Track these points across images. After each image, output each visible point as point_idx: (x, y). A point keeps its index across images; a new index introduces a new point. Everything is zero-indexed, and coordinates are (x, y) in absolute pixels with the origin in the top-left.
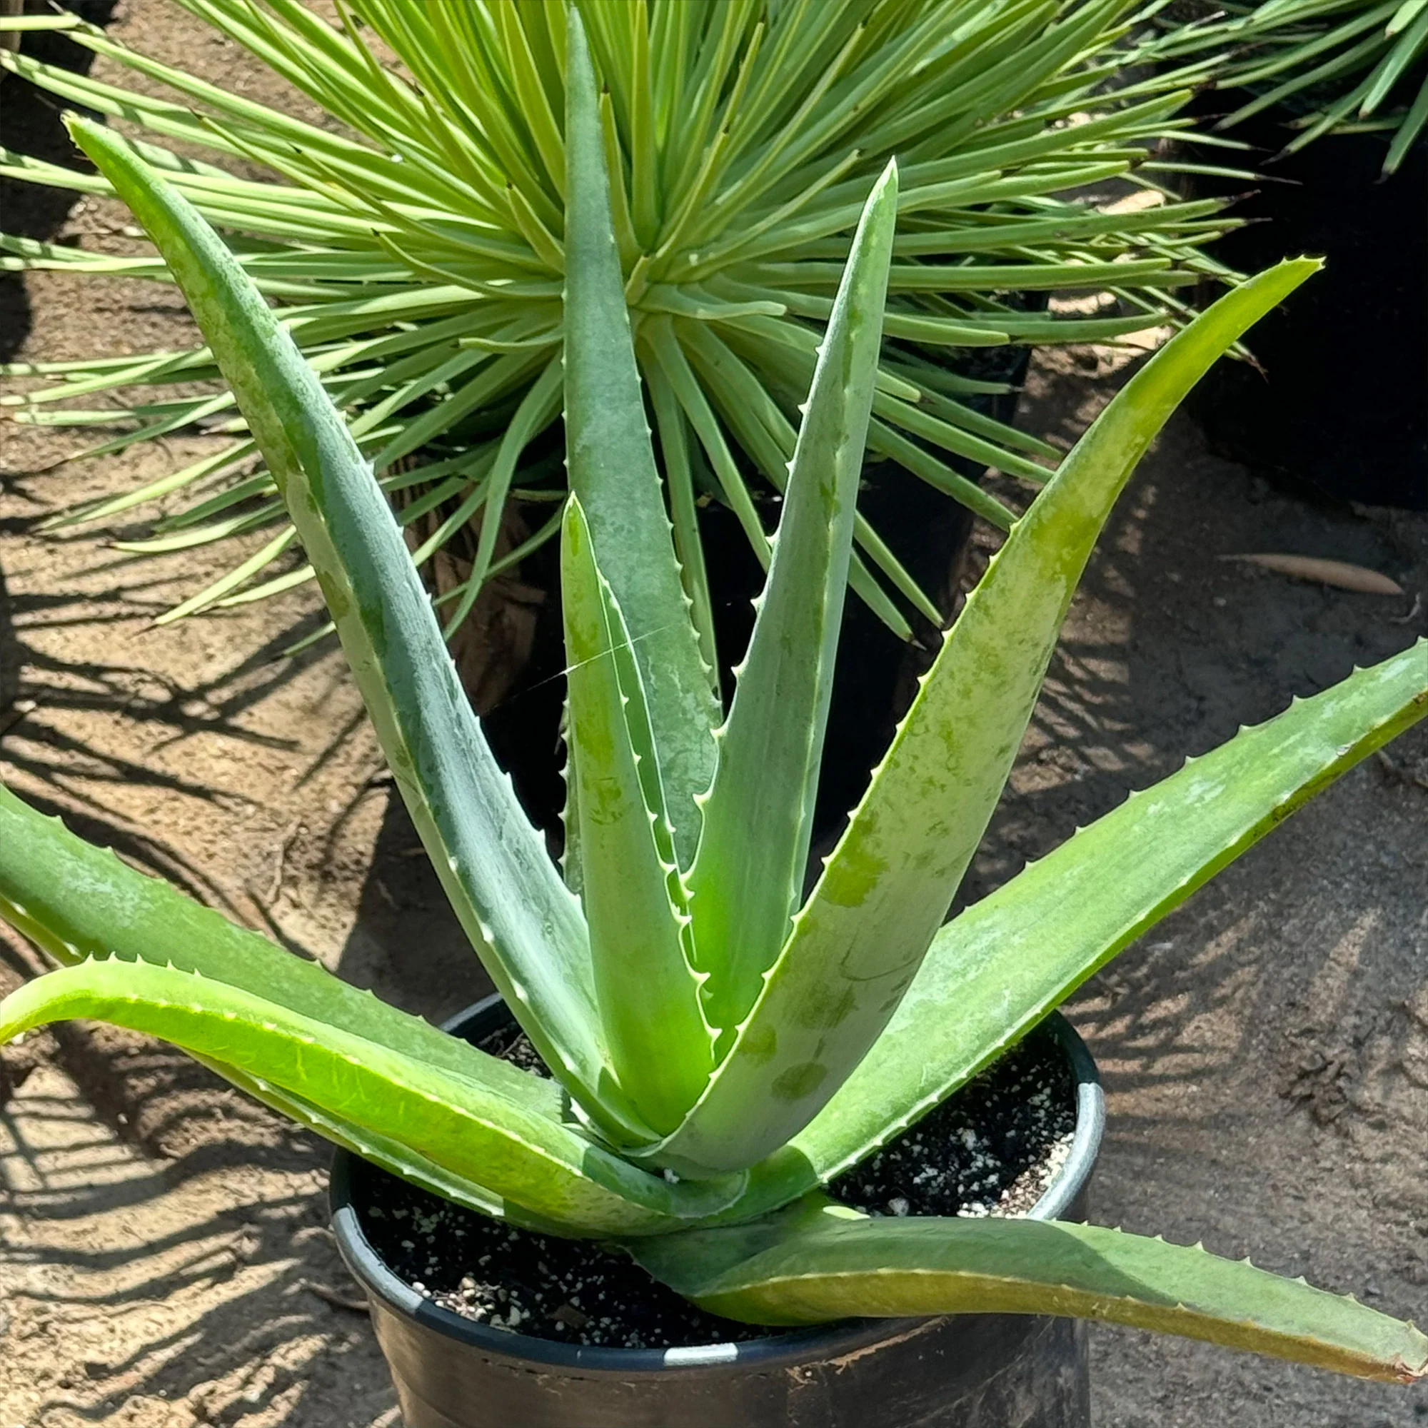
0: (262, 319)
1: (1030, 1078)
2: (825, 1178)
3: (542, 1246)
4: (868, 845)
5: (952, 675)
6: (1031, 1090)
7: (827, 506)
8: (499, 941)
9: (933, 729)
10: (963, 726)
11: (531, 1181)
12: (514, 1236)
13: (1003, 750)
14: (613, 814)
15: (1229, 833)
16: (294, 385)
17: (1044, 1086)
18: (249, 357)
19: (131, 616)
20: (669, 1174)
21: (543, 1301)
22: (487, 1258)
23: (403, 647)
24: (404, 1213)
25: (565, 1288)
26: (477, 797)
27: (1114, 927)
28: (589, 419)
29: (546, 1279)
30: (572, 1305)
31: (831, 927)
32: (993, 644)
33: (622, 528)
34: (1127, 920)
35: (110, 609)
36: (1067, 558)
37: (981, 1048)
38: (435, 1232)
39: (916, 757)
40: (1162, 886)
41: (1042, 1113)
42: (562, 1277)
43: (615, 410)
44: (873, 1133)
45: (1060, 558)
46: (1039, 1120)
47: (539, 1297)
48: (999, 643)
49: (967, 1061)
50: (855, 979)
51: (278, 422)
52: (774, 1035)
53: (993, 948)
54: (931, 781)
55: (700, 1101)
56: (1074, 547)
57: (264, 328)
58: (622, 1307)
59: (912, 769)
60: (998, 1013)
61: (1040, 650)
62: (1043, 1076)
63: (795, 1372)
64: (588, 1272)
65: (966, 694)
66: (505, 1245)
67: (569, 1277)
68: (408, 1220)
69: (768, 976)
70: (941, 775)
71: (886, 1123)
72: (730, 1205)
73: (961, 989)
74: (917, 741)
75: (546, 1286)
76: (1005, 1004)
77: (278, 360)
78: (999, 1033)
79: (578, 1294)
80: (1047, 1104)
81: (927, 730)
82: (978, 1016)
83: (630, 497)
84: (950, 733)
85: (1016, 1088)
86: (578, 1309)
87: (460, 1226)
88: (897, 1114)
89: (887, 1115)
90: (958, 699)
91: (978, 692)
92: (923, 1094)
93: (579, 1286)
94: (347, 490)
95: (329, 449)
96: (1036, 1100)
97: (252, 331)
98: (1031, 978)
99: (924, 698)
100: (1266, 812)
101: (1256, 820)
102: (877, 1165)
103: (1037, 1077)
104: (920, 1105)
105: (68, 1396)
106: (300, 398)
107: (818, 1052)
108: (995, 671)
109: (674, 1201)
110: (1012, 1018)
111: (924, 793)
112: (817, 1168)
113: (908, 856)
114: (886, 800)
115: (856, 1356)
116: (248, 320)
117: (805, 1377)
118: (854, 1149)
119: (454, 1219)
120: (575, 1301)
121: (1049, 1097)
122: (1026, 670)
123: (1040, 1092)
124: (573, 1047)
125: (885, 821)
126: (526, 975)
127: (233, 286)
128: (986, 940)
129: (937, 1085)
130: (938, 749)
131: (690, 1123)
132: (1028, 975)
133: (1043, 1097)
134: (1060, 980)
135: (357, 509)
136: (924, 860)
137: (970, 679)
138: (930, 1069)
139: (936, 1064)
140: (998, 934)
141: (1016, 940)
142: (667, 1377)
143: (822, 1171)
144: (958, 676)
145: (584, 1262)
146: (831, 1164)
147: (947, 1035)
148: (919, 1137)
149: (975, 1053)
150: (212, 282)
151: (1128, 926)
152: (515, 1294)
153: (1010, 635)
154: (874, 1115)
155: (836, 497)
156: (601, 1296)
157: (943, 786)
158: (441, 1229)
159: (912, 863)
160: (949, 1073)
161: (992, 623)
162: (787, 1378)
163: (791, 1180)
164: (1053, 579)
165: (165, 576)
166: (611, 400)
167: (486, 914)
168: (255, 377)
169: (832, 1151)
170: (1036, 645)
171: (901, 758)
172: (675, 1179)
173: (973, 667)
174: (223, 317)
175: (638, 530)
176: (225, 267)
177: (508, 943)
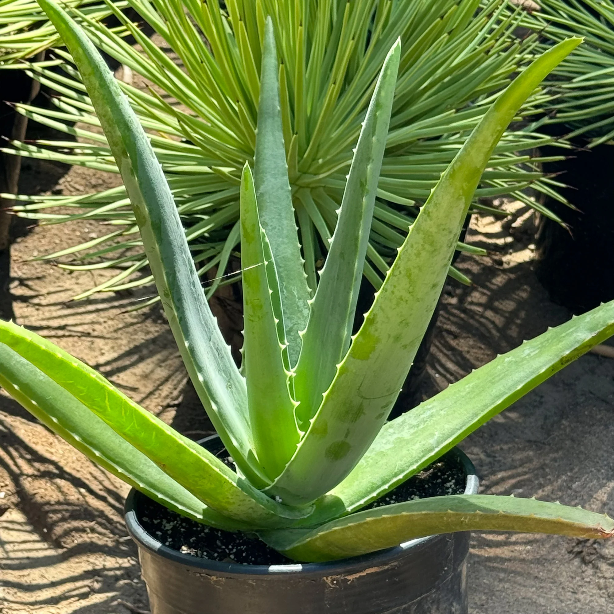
0: (115, 88)
1: (446, 476)
2: (349, 509)
3: (219, 535)
4: (372, 329)
5: (412, 246)
6: (447, 481)
7: (363, 191)
8: (206, 382)
9: (402, 272)
10: (416, 271)
11: (213, 486)
12: (207, 531)
13: (434, 286)
14: (259, 317)
15: (541, 367)
16: (127, 118)
17: (452, 479)
18: (108, 104)
19: (70, 336)
20: (278, 498)
21: (218, 556)
22: (194, 538)
23: (170, 243)
24: (159, 521)
25: (227, 551)
27: (486, 406)
28: (264, 182)
29: (220, 548)
30: (230, 558)
31: (354, 371)
32: (431, 230)
33: (275, 228)
34: (493, 403)
35: (60, 333)
36: (466, 188)
37: (423, 456)
38: (172, 529)
39: (395, 287)
40: (509, 389)
41: (450, 490)
42: (227, 547)
43: (276, 178)
44: (373, 490)
45: (462, 188)
46: (449, 492)
47: (216, 555)
48: (434, 230)
49: (416, 461)
50: (365, 398)
51: (119, 133)
52: (326, 425)
53: (432, 416)
54: (401, 298)
55: (292, 459)
56: (469, 182)
57: (115, 92)
58: (253, 559)
59: (393, 292)
60: (432, 441)
61: (452, 236)
62: (452, 475)
63: (329, 580)
64: (239, 544)
65: (418, 255)
66: (203, 534)
67: (230, 547)
68: (160, 524)
69: (325, 395)
70: (406, 296)
71: (379, 487)
72: (306, 517)
73: (416, 432)
74: (395, 278)
75: (220, 551)
76: (436, 438)
77: (121, 107)
78: (431, 450)
79: (234, 554)
80: (453, 486)
81: (400, 273)
82: (423, 442)
83: (280, 215)
84: (410, 275)
85: (439, 481)
86: (233, 559)
87: (183, 527)
88: (384, 483)
89: (379, 483)
90: (414, 257)
91: (424, 253)
92: (396, 475)
93: (235, 550)
94: (149, 168)
95: (141, 149)
96: (448, 485)
97: (110, 92)
98: (448, 427)
99: (400, 258)
100: (557, 359)
101: (553, 363)
103: (449, 476)
104: (395, 480)
106: (130, 125)
107: (347, 436)
108: (432, 244)
109: (279, 509)
110: (438, 443)
111: (398, 304)
112: (346, 505)
113: (389, 336)
114: (381, 307)
115: (357, 575)
116: (108, 87)
117: (333, 584)
118: (363, 498)
119: (181, 524)
120: (232, 556)
121: (454, 483)
122: (445, 245)
123: (450, 481)
124: (237, 436)
125: (379, 319)
126: (217, 399)
127: (103, 72)
128: (428, 413)
129: (403, 471)
130: (404, 283)
131: (288, 470)
132: (446, 426)
133: (451, 483)
134: (461, 428)
135: (152, 178)
136: (397, 338)
137: (420, 247)
138: (400, 464)
139: (402, 463)
140: (434, 410)
141: (442, 413)
142: (269, 578)
143: (348, 507)
144: (415, 246)
145: (238, 541)
146: (353, 504)
147: (408, 450)
148: (394, 497)
149: (420, 458)
150: (93, 68)
151: (493, 406)
152: (205, 553)
153: (439, 226)
154: (373, 483)
155: (367, 187)
156: (244, 555)
157: (407, 301)
158: (174, 528)
159: (391, 340)
160: (409, 467)
161: (431, 220)
162: (325, 583)
163: (334, 509)
164: (459, 199)
165: (86, 321)
166: (275, 174)
167: (200, 369)
168: (110, 113)
169: (353, 498)
170: (450, 232)
171: (389, 287)
172: (280, 500)
173: (421, 242)
174: (97, 85)
175: (283, 229)
176: (100, 63)
177: (210, 384)
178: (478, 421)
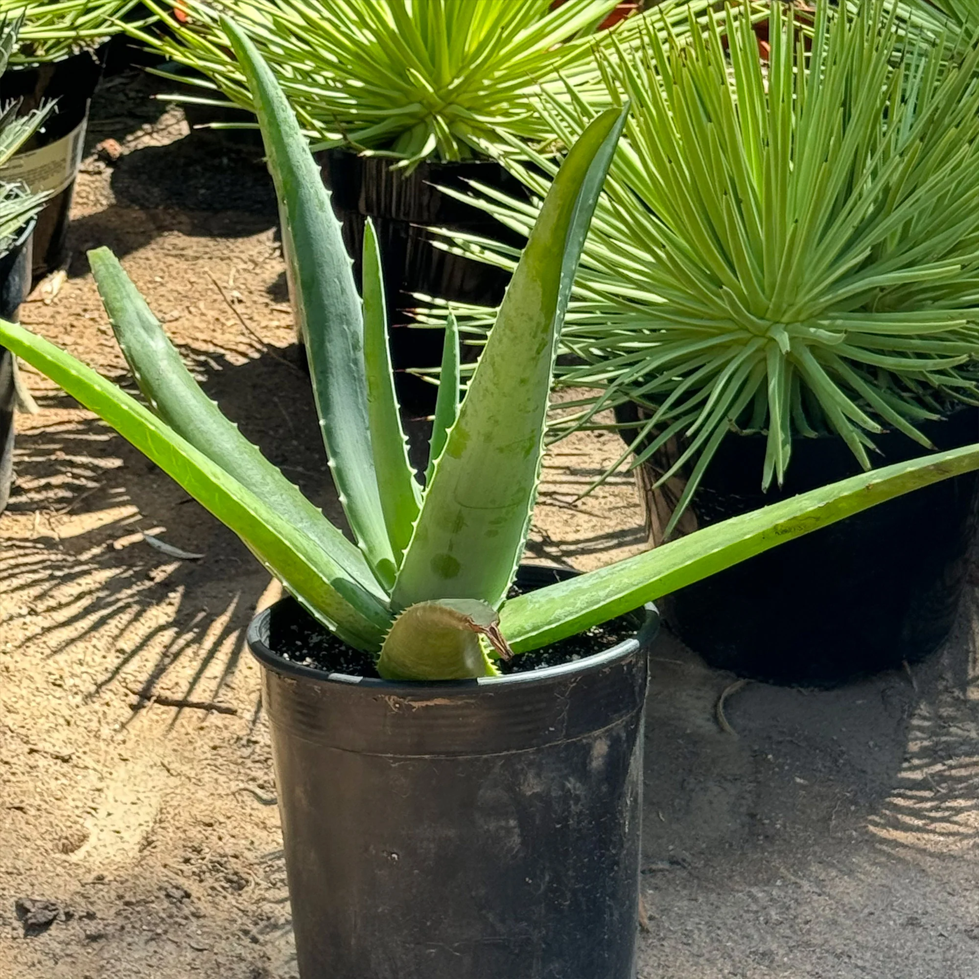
0: (287, 129)
4: (463, 423)
8: (339, 470)
9: (488, 359)
10: (499, 360)
12: (342, 648)
16: (294, 161)
18: (274, 143)
26: (357, 404)
31: (451, 471)
34: (684, 563)
37: (587, 607)
39: (482, 375)
40: (706, 552)
44: (519, 635)
45: (535, 268)
48: (512, 313)
49: (577, 612)
50: (463, 506)
51: (280, 177)
54: (487, 389)
55: (402, 568)
57: (286, 133)
59: (480, 382)
60: (602, 594)
63: (391, 702)
65: (500, 341)
70: (490, 386)
71: (528, 632)
76: (608, 590)
82: (594, 594)
84: (494, 363)
88: (533, 630)
89: (528, 629)
92: (550, 623)
94: (310, 222)
97: (279, 132)
100: (771, 526)
101: (764, 529)
102: (524, 659)
104: (546, 628)
105: (259, 791)
106: (295, 169)
107: (451, 547)
108: (511, 330)
110: (607, 596)
111: (484, 396)
113: (479, 433)
115: (424, 704)
116: (278, 126)
117: (395, 707)
125: (470, 411)
126: (351, 492)
129: (559, 620)
132: (626, 580)
137: (501, 332)
138: (558, 613)
139: (562, 612)
144: (498, 331)
149: (582, 609)
151: (681, 566)
153: (517, 309)
154: (523, 628)
159: (482, 438)
160: (567, 616)
162: (387, 705)
167: (335, 454)
174: (266, 121)
178: (660, 580)
